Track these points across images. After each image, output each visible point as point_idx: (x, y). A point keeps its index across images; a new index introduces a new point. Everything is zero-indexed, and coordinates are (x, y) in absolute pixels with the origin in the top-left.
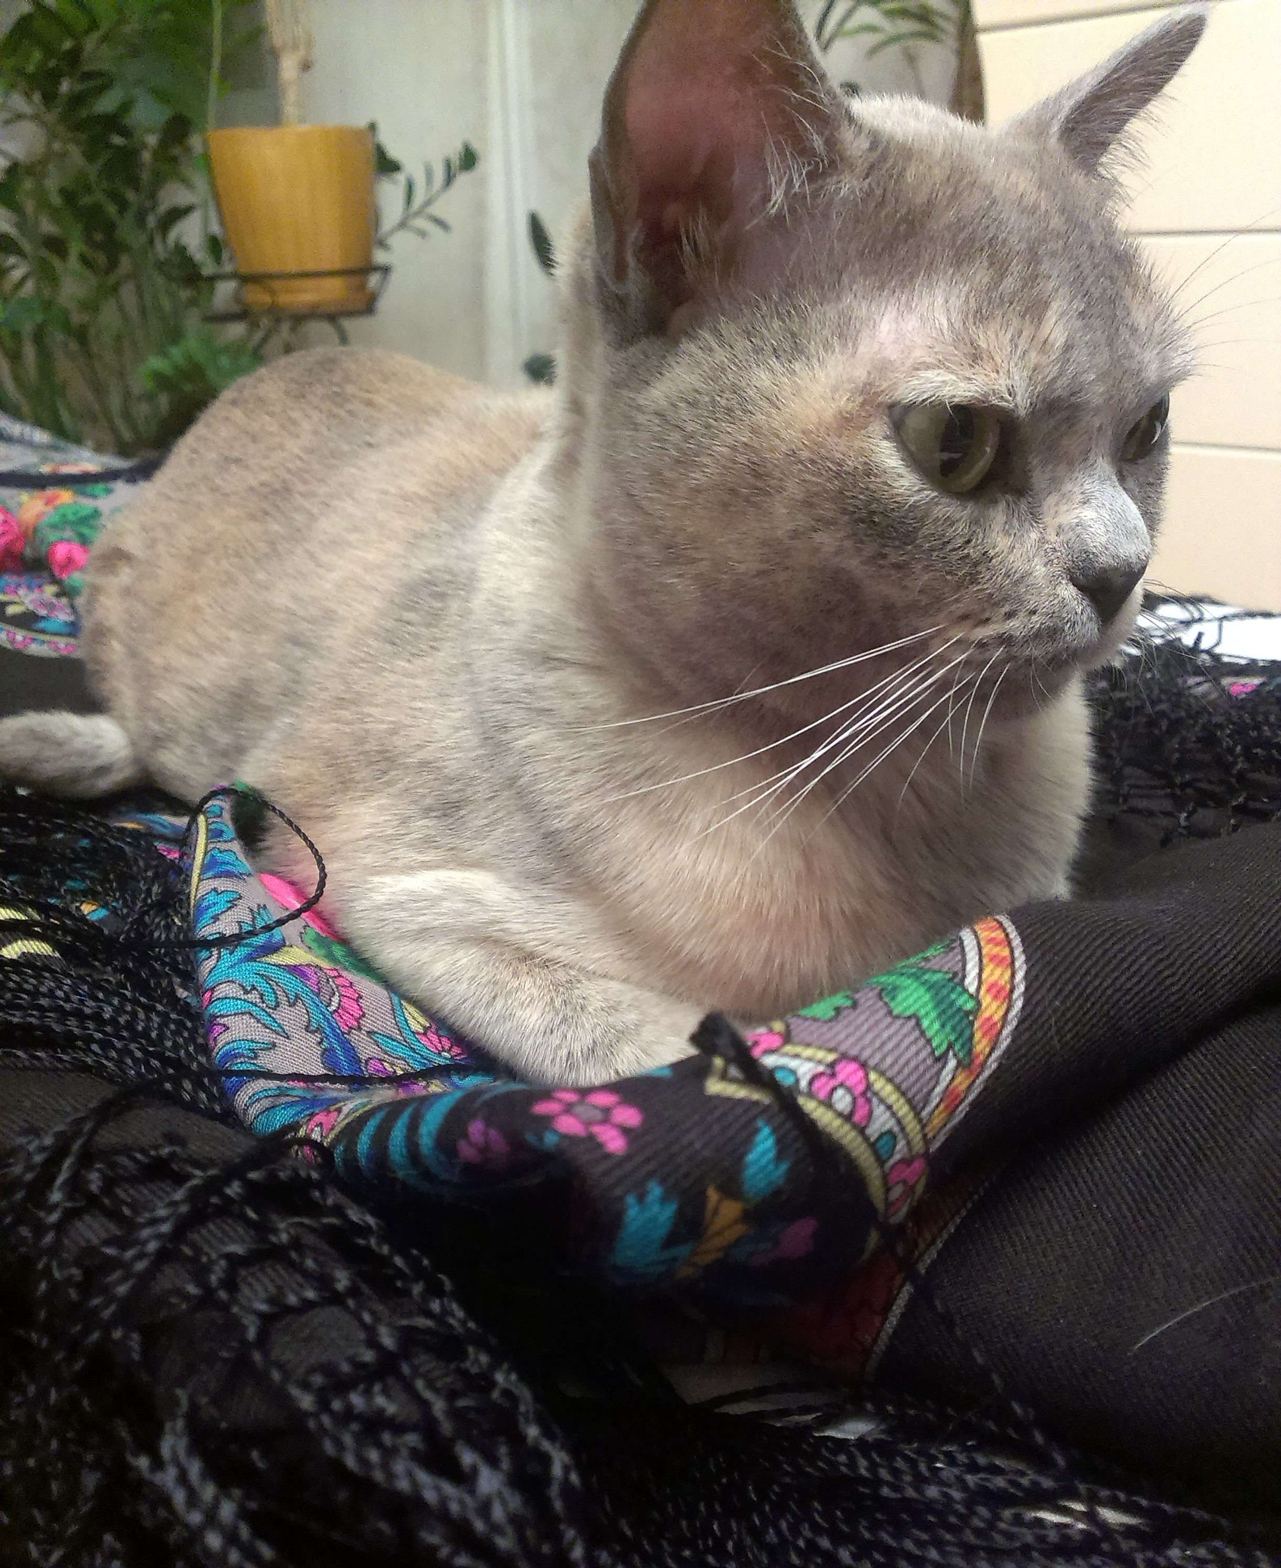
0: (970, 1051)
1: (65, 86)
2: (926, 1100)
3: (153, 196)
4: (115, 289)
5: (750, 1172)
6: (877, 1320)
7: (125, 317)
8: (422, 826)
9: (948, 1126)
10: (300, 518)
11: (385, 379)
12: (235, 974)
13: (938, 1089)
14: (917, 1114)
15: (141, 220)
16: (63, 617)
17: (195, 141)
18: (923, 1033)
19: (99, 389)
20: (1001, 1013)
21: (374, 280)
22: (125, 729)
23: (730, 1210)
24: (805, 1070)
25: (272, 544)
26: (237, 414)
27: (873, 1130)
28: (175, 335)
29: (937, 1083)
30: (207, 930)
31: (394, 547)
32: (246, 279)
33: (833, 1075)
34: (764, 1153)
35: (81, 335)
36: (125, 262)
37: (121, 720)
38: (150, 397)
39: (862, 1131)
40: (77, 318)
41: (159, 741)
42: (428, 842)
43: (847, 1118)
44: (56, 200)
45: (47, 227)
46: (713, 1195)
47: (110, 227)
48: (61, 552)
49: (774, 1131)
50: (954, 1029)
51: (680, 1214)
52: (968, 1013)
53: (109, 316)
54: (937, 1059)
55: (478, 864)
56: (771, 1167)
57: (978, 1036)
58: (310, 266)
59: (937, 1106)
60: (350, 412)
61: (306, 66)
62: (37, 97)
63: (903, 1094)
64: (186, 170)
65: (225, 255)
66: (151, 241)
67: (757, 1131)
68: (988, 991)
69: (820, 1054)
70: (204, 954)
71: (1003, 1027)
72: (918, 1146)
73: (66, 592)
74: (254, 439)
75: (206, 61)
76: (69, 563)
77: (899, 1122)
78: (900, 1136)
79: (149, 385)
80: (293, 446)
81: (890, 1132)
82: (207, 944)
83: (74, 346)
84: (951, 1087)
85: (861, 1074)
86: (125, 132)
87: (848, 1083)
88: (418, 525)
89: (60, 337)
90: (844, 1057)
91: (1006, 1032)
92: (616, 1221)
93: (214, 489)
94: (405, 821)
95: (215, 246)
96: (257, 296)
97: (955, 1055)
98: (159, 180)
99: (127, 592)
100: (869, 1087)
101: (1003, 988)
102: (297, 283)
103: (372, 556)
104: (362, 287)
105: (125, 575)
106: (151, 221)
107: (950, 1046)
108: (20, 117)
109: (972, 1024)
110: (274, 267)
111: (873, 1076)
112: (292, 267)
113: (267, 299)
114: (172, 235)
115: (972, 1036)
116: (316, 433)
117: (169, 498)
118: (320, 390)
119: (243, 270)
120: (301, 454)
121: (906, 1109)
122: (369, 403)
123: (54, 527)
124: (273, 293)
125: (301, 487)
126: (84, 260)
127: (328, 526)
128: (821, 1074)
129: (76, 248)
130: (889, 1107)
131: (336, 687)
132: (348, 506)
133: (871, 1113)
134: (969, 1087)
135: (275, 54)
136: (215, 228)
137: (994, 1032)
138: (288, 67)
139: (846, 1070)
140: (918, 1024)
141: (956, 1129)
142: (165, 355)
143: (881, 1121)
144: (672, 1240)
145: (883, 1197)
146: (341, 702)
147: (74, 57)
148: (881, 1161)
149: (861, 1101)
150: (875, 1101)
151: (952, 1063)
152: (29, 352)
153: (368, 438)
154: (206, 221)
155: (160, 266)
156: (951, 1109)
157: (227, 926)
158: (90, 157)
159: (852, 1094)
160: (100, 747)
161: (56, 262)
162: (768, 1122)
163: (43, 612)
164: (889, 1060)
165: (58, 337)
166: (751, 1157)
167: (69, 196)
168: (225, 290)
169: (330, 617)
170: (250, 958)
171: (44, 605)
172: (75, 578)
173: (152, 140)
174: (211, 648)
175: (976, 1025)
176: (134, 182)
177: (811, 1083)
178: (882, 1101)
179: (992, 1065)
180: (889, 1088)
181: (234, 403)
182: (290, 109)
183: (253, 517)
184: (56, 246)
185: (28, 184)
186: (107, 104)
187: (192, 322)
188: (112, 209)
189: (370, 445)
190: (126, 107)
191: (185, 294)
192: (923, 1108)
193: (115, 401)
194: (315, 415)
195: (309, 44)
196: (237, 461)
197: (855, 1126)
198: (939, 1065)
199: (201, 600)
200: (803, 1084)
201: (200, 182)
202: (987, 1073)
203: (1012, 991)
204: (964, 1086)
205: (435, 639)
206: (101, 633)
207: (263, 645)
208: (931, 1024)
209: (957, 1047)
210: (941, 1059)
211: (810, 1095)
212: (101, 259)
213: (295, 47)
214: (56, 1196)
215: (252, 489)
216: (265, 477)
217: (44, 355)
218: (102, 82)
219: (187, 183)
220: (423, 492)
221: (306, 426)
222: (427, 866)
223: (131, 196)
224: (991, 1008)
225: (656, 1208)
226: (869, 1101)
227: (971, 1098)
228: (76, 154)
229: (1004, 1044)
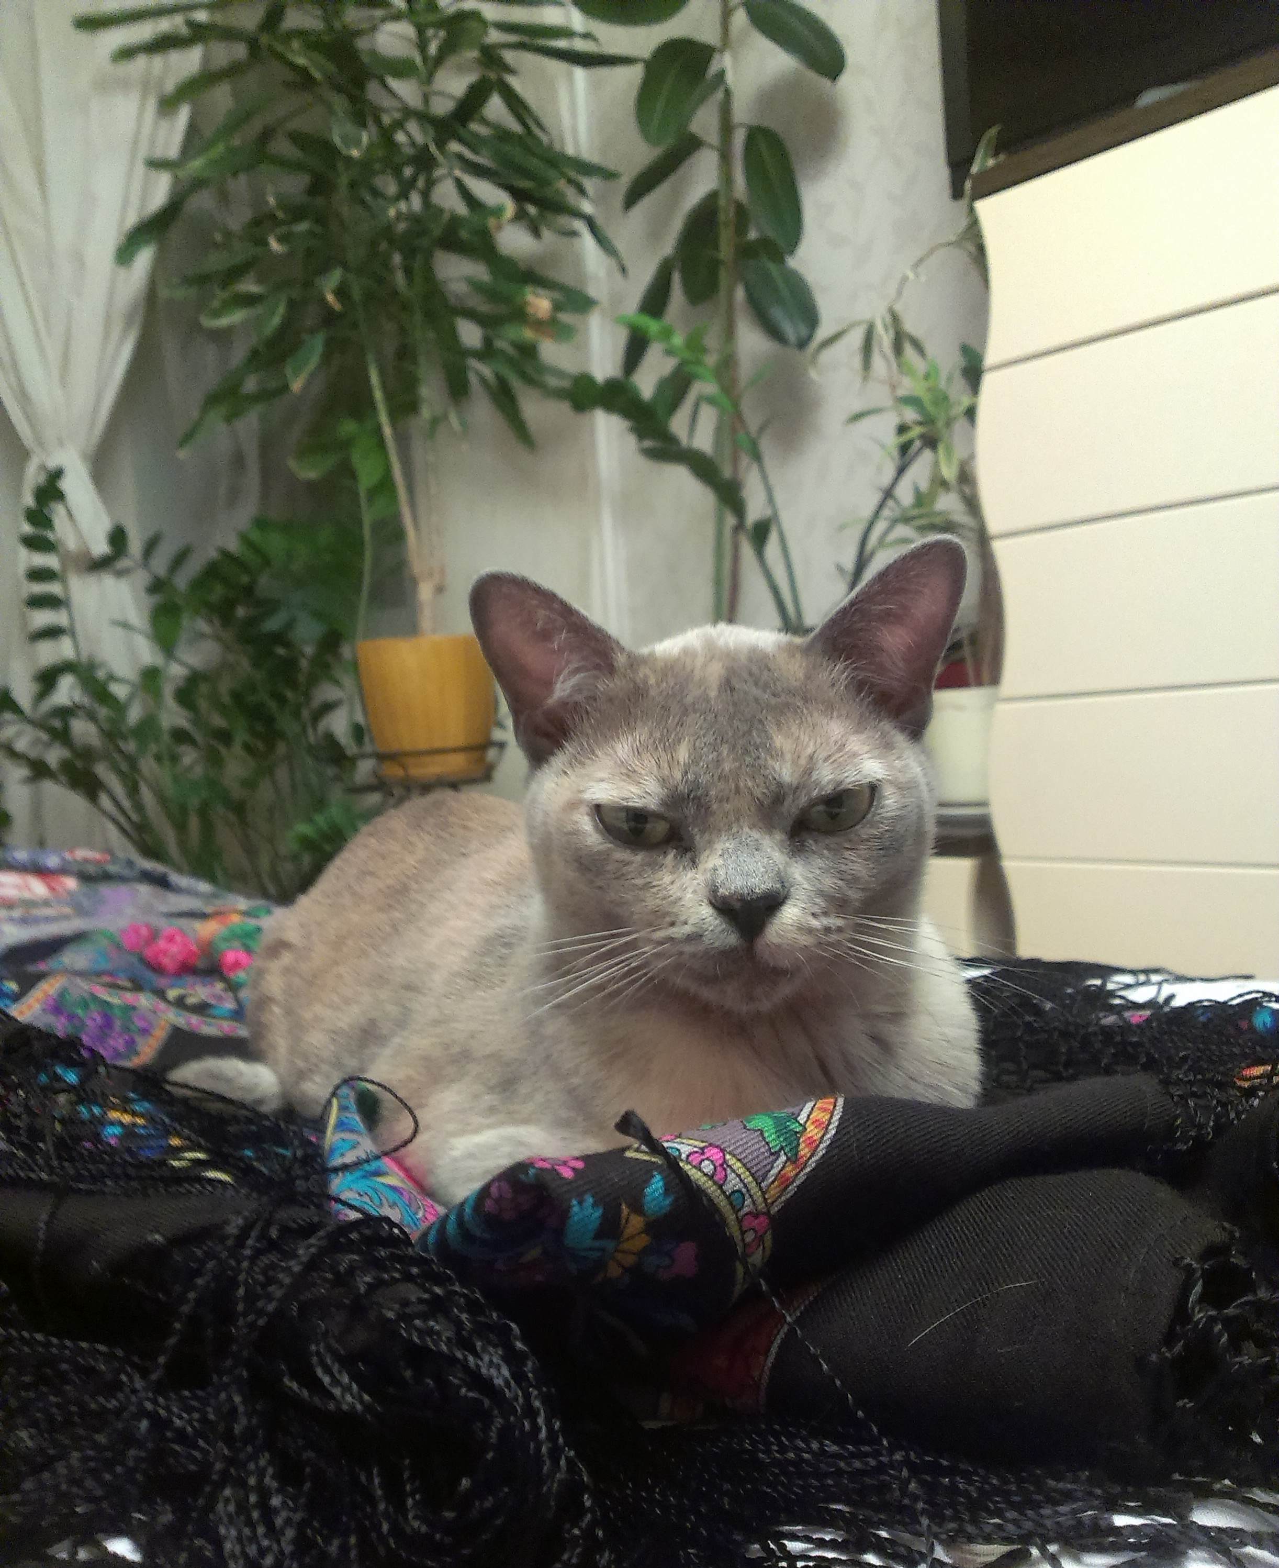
0: (796, 1154)
1: (241, 612)
2: (765, 1177)
3: (308, 696)
4: (270, 771)
5: (648, 1198)
6: (762, 1358)
7: (277, 790)
8: (489, 1099)
9: (783, 1198)
10: (414, 907)
11: (477, 811)
12: (354, 1186)
13: (774, 1171)
14: (759, 1184)
15: (297, 714)
16: (229, 1005)
17: (346, 651)
18: (764, 1139)
19: (251, 852)
20: (820, 1135)
21: (492, 753)
22: (275, 1071)
23: (636, 1222)
24: (685, 1150)
25: (394, 927)
26: (373, 841)
27: (728, 1188)
28: (320, 803)
29: (772, 1167)
30: (337, 1161)
31: (476, 915)
32: (382, 757)
33: (703, 1153)
34: (657, 1190)
35: (239, 809)
36: (281, 749)
37: (274, 1066)
38: (295, 858)
39: (720, 1187)
40: (237, 792)
41: (302, 1075)
42: (492, 1110)
43: (711, 1177)
44: (226, 699)
45: (218, 721)
46: (625, 1209)
47: (270, 721)
48: (230, 957)
49: (664, 1178)
50: (785, 1139)
51: (604, 1216)
52: (796, 1133)
53: (265, 792)
54: (772, 1154)
55: (526, 1121)
56: (661, 1198)
57: (802, 1146)
58: (438, 744)
59: (773, 1182)
60: (451, 835)
61: (440, 590)
62: (217, 622)
63: (748, 1170)
64: (338, 673)
65: (366, 739)
66: (304, 731)
67: (653, 1176)
68: (813, 1123)
69: (697, 1143)
70: (333, 1176)
71: (820, 1143)
72: (761, 1206)
73: (233, 988)
74: (384, 858)
75: (358, 590)
76: (237, 965)
77: (745, 1186)
78: (747, 1196)
79: (294, 846)
80: (411, 860)
81: (739, 1191)
82: (336, 1170)
83: (232, 817)
84: (782, 1173)
85: (721, 1154)
86: (287, 645)
87: (711, 1158)
88: (494, 900)
89: (220, 810)
90: (711, 1145)
91: (822, 1146)
92: (565, 1214)
93: (354, 894)
94: (476, 1097)
95: (358, 732)
96: (393, 771)
97: (785, 1154)
98: (313, 680)
99: (287, 971)
100: (725, 1161)
101: (823, 1123)
102: (427, 759)
103: (460, 924)
104: (481, 759)
105: (287, 958)
106: (305, 714)
107: (782, 1148)
108: (202, 636)
109: (799, 1138)
110: (407, 745)
111: (728, 1157)
112: (422, 745)
113: (400, 772)
114: (322, 725)
115: (799, 1145)
116: (427, 849)
117: (319, 903)
118: (431, 820)
119: (381, 749)
120: (417, 865)
121: (750, 1179)
122: (465, 827)
123: (225, 940)
124: (404, 767)
125: (415, 886)
126: (247, 747)
127: (434, 909)
128: (696, 1152)
129: (241, 736)
130: (739, 1176)
131: (433, 1013)
132: (448, 895)
133: (726, 1176)
134: (797, 1175)
135: (414, 582)
136: (360, 718)
137: (814, 1145)
138: (425, 592)
139: (713, 1152)
140: (762, 1134)
141: (788, 1202)
142: (310, 820)
143: (733, 1183)
144: (600, 1234)
145: (740, 1237)
146: (436, 1023)
147: (249, 591)
148: (736, 1210)
149: (719, 1169)
150: (729, 1170)
151: (783, 1158)
152: (194, 823)
153: (463, 850)
154: (351, 712)
155: (310, 749)
156: (783, 1186)
157: (349, 1158)
158: (256, 665)
159: (714, 1165)
160: (256, 1084)
161: (223, 750)
162: (660, 1173)
163: (212, 1002)
164: (740, 1150)
165: (219, 810)
166: (648, 1190)
167: (237, 696)
168: (364, 769)
169: (432, 966)
170: (364, 1177)
171: (215, 996)
172: (240, 976)
173: (309, 650)
174: (347, 1001)
175: (801, 1140)
176: (293, 684)
177: (688, 1156)
178: (733, 1171)
179: (812, 1164)
180: (739, 1164)
181: (371, 835)
182: (426, 622)
183: (380, 909)
184: (225, 737)
185: (204, 688)
186: (273, 624)
187: (336, 794)
188: (273, 705)
189: (464, 854)
190: (290, 625)
191: (331, 771)
192: (763, 1181)
193: (264, 862)
194: (427, 837)
195: (442, 571)
196: (372, 874)
197: (715, 1183)
198: (772, 1158)
199: (342, 970)
200: (684, 1156)
201: (348, 681)
202: (808, 1169)
203: (829, 1125)
204: (792, 1174)
205: (504, 975)
206: (264, 1002)
207: (384, 994)
208: (770, 1135)
209: (787, 1149)
210: (776, 1155)
211: (688, 1162)
212: (260, 745)
213: (431, 575)
214: (250, 1242)
215: (380, 890)
216: (390, 882)
217: (208, 828)
218: (269, 607)
219: (337, 682)
220: (496, 879)
221: (420, 846)
222: (489, 1127)
223: (289, 694)
224: (813, 1131)
225: (590, 1210)
226: (725, 1169)
227: (798, 1182)
228: (245, 664)
229: (820, 1153)
